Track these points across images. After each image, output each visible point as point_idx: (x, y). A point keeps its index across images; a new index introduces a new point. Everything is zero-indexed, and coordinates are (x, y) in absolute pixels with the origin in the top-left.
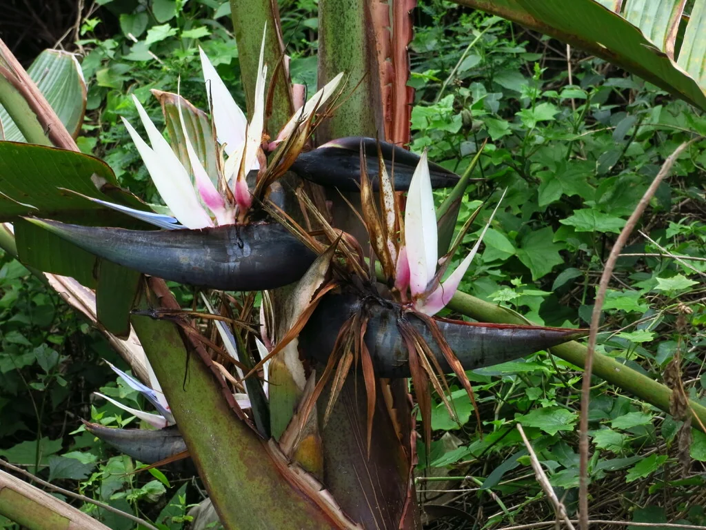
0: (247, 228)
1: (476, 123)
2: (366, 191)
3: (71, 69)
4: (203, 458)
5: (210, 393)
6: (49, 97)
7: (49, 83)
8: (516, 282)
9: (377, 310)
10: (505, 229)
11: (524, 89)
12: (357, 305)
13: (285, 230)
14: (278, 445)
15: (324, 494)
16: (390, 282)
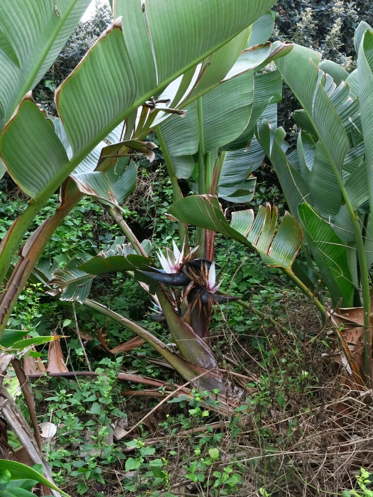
0: (179, 274)
1: (231, 259)
2: (202, 268)
3: (149, 244)
4: (167, 319)
5: (170, 306)
6: (144, 249)
7: (144, 246)
8: (236, 292)
9: (203, 292)
10: (236, 282)
11: (242, 253)
12: (199, 290)
13: (186, 275)
14: (182, 317)
15: (190, 328)
16: (206, 286)
